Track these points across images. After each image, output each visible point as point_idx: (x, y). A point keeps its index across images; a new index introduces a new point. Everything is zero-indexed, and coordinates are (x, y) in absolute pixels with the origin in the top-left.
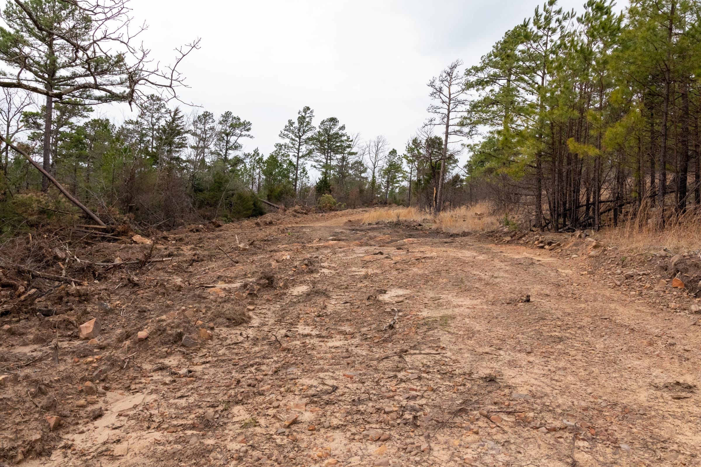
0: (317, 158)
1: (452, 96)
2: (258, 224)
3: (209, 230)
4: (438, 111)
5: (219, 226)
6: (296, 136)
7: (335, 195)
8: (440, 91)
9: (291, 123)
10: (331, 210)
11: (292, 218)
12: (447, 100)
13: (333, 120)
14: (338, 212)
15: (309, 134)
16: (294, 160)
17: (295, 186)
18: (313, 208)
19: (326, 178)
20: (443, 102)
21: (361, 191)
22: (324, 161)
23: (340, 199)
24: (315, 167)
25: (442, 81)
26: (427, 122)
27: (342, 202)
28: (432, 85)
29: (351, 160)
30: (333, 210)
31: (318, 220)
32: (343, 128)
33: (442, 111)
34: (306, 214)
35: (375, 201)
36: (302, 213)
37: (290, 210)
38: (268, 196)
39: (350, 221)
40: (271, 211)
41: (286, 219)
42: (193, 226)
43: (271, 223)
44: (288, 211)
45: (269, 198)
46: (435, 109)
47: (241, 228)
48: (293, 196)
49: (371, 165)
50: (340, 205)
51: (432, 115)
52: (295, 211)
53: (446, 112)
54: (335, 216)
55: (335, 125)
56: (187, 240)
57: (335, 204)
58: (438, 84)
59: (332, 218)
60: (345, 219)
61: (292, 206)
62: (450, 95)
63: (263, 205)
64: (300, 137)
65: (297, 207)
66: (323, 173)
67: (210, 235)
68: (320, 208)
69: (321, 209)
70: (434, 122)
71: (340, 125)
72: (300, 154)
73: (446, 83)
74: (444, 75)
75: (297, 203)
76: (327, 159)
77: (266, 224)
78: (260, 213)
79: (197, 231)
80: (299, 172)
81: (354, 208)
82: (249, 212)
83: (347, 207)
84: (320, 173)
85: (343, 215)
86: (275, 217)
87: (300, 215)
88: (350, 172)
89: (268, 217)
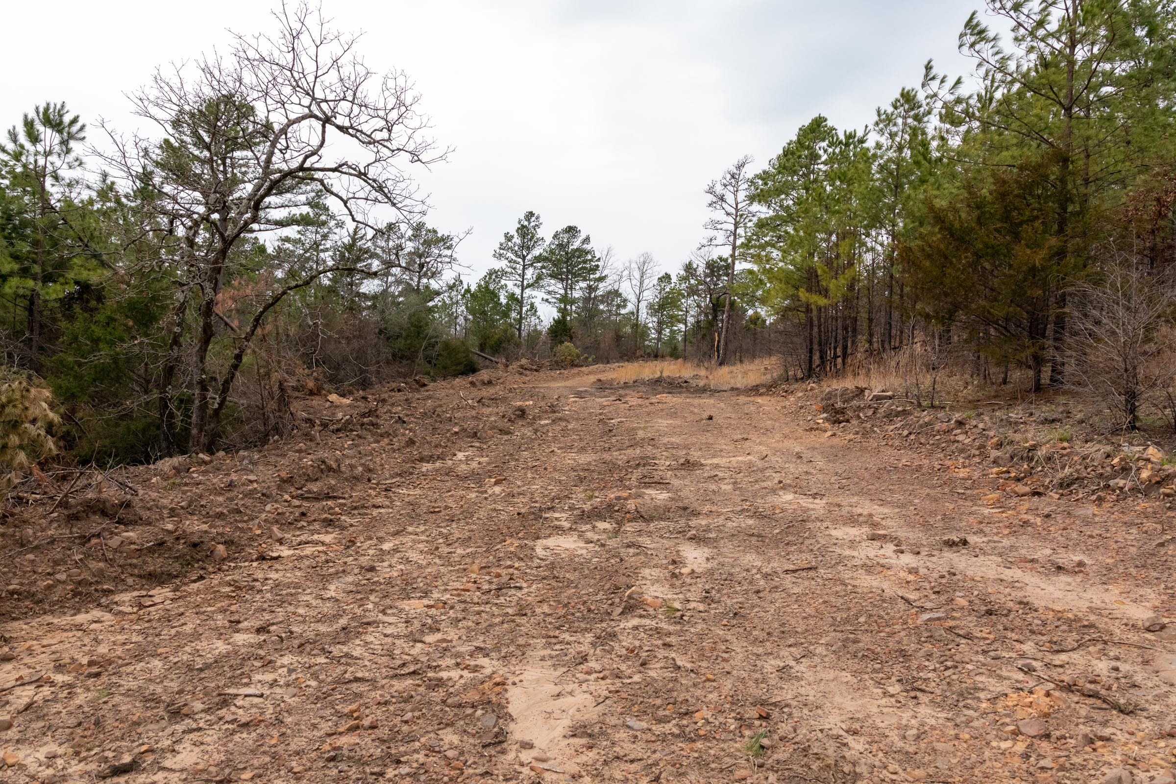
0: (551, 289)
1: (740, 206)
2: (472, 384)
3: (413, 390)
4: (719, 226)
5: (424, 385)
6: (517, 256)
7: (578, 343)
8: (722, 199)
9: (509, 238)
10: (573, 365)
11: (517, 376)
12: (734, 211)
13: (571, 230)
14: (583, 369)
15: (536, 252)
16: (518, 291)
17: (519, 330)
18: (546, 362)
19: (564, 317)
20: (728, 214)
21: (618, 337)
22: (562, 292)
23: (586, 349)
24: (547, 300)
25: (725, 186)
26: (705, 242)
27: (590, 354)
28: (711, 191)
29: (603, 288)
30: (576, 366)
31: (554, 379)
32: (587, 240)
33: (725, 226)
34: (536, 370)
35: (638, 353)
36: (531, 370)
37: (515, 366)
38: (481, 345)
39: (599, 380)
40: (487, 367)
41: (510, 378)
42: (394, 385)
43: (490, 383)
44: (510, 367)
45: (482, 348)
46: (715, 225)
47: (452, 387)
48: (518, 345)
49: (632, 298)
50: (587, 358)
51: (712, 233)
52: (522, 367)
53: (732, 228)
54: (578, 374)
55: (574, 237)
56: (390, 401)
57: (578, 356)
58: (719, 189)
59: (574, 376)
60: (593, 378)
61: (517, 359)
62: (737, 204)
63: (475, 358)
64: (524, 258)
65: (524, 361)
66: (560, 310)
67: (417, 396)
68: (556, 362)
69: (559, 365)
70: (714, 242)
71: (583, 236)
72: (525, 282)
73: (729, 187)
74: (729, 177)
75: (523, 355)
76: (566, 290)
77: (484, 383)
78: (471, 369)
79: (399, 391)
80: (524, 309)
81: (608, 362)
82: (461, 368)
83: (596, 362)
84: (555, 310)
85: (590, 373)
86: (494, 375)
87: (528, 372)
88: (601, 307)
89: (484, 375)
